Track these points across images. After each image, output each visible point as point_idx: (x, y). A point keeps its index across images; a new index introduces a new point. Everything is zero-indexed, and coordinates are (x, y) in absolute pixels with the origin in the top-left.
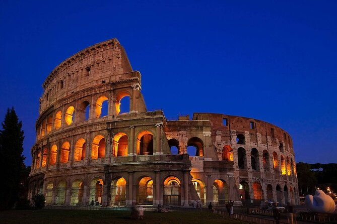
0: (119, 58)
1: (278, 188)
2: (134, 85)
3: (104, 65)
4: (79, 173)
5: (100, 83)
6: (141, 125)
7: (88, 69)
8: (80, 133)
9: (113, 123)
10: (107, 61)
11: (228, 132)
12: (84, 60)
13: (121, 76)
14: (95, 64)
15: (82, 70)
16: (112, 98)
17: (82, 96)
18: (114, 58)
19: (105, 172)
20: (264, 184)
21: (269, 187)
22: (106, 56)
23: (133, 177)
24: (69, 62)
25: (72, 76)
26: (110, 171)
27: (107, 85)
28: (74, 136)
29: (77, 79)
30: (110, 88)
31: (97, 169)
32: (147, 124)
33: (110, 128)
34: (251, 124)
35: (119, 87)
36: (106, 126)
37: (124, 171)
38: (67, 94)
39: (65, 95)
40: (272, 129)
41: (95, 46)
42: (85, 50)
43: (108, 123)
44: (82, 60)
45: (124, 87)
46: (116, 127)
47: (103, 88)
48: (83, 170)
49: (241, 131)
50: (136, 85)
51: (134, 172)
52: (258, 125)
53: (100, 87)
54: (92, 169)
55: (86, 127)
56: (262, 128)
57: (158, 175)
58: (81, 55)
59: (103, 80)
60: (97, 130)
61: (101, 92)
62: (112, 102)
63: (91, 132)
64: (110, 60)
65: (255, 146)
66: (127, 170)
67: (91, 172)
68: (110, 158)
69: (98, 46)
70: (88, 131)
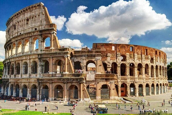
0: (43, 15)
1: (147, 86)
2: (52, 32)
3: (36, 18)
4: (25, 82)
5: (34, 29)
6: (56, 56)
7: (28, 20)
8: (25, 59)
9: (41, 54)
10: (37, 16)
11: (115, 55)
12: (25, 14)
13: (45, 26)
14: (31, 18)
15: (25, 20)
16: (40, 40)
17: (25, 37)
18: (41, 14)
19: (38, 82)
20: (137, 84)
21: (141, 86)
22: (37, 13)
23: (52, 85)
24: (18, 14)
25: (20, 23)
26: (40, 81)
27: (37, 31)
28: (22, 60)
29: (22, 26)
30: (39, 33)
31: (34, 80)
32: (59, 56)
33: (40, 57)
34: (131, 48)
35: (43, 33)
36: (37, 56)
37: (47, 82)
38: (18, 34)
39: (17, 35)
40: (147, 50)
41: (31, 7)
42: (25, 9)
43: (38, 55)
44: (24, 14)
45: (46, 33)
46: (42, 57)
47: (35, 33)
48: (27, 80)
49: (124, 53)
50: (53, 32)
51: (52, 83)
52: (136, 48)
53: (34, 32)
54: (31, 80)
55: (27, 56)
56: (138, 50)
57: (65, 85)
58: (23, 11)
59: (36, 28)
60: (33, 58)
61: (34, 35)
62: (40, 42)
63: (30, 59)
64: (39, 16)
65: (133, 62)
66: (49, 81)
67: (31, 81)
68: (40, 74)
69: (32, 6)
70: (28, 58)
